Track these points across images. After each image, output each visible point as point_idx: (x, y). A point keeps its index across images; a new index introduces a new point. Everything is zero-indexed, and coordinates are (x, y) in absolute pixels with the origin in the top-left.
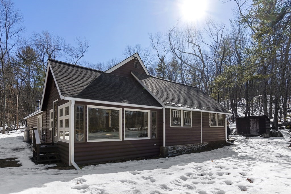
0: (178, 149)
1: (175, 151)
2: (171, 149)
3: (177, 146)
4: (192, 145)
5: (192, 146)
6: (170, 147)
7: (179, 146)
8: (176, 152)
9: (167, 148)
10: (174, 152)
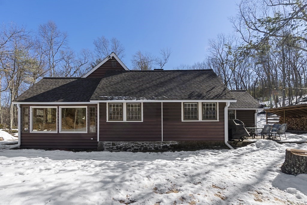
0: (119, 146)
1: (115, 147)
2: (108, 144)
3: (118, 142)
4: (143, 142)
5: (143, 144)
6: (105, 143)
7: (121, 142)
8: (115, 149)
9: (101, 142)
10: (114, 149)
